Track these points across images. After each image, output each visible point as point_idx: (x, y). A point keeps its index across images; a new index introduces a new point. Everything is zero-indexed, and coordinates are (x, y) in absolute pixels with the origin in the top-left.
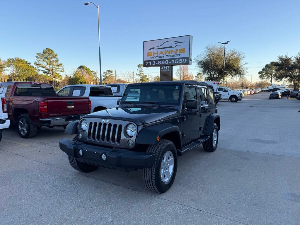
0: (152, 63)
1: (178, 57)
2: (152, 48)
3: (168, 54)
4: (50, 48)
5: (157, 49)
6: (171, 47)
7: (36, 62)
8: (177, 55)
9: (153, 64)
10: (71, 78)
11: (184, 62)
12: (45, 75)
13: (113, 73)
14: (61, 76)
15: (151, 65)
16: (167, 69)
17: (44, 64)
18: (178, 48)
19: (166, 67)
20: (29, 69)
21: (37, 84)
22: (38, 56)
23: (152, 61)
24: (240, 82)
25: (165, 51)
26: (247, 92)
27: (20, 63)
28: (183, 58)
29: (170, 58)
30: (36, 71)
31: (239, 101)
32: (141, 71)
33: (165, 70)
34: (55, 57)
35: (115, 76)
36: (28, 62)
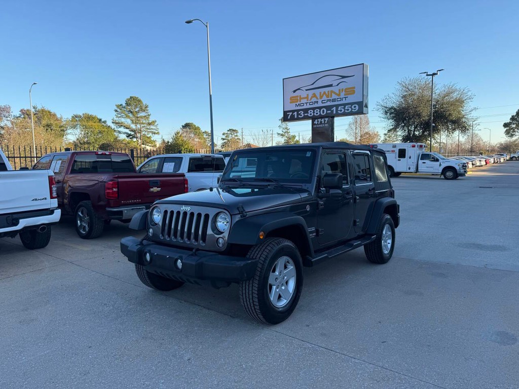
0: (298, 114)
1: (344, 102)
2: (299, 89)
3: (325, 98)
4: (136, 97)
5: (306, 90)
6: (331, 86)
7: (115, 119)
8: (342, 99)
9: (300, 116)
10: (169, 144)
11: (353, 110)
12: (128, 139)
13: (238, 134)
14: (154, 141)
15: (296, 117)
16: (324, 123)
17: (128, 122)
18: (342, 86)
19: (323, 120)
20: (104, 131)
21: (105, 154)
22: (118, 110)
23: (298, 111)
24: (469, 142)
25: (320, 93)
26: (480, 161)
27: (91, 122)
28: (352, 104)
29: (329, 104)
30: (115, 133)
31: (460, 178)
32: (286, 128)
33: (321, 126)
34: (144, 111)
35: (241, 138)
36: (103, 120)
